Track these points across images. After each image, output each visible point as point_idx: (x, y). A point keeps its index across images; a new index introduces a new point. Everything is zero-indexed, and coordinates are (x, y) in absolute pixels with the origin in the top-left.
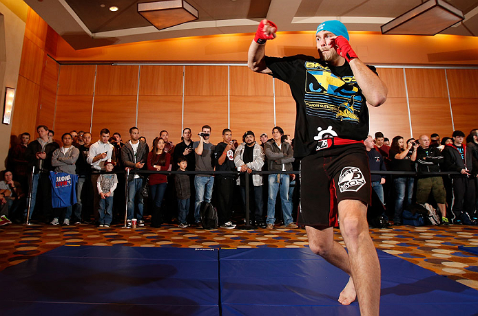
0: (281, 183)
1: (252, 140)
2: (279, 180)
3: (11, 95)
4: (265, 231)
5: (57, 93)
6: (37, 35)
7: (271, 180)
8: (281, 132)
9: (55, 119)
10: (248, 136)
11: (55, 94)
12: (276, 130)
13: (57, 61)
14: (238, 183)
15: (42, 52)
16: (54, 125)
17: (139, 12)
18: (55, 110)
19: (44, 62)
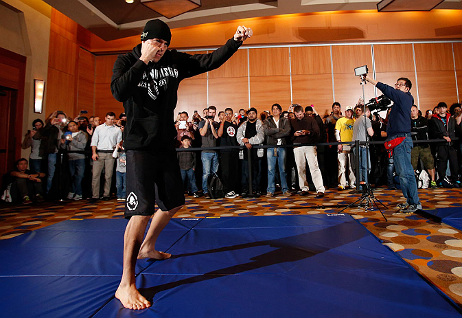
0: (278, 156)
1: (254, 116)
2: (275, 153)
3: (40, 86)
4: (263, 199)
5: (95, 82)
6: (66, 29)
7: (269, 154)
8: (280, 108)
9: (94, 106)
10: (251, 112)
11: (93, 83)
12: (276, 107)
13: (92, 53)
14: (241, 157)
15: (74, 45)
16: (94, 111)
17: (142, 3)
18: (95, 97)
19: (77, 54)
